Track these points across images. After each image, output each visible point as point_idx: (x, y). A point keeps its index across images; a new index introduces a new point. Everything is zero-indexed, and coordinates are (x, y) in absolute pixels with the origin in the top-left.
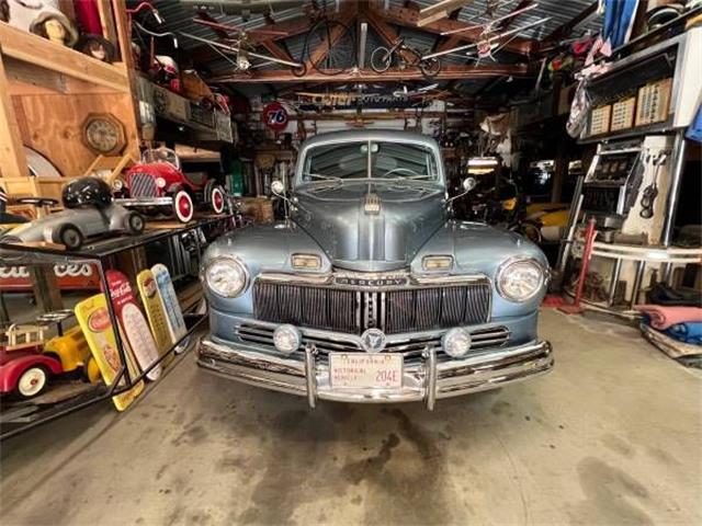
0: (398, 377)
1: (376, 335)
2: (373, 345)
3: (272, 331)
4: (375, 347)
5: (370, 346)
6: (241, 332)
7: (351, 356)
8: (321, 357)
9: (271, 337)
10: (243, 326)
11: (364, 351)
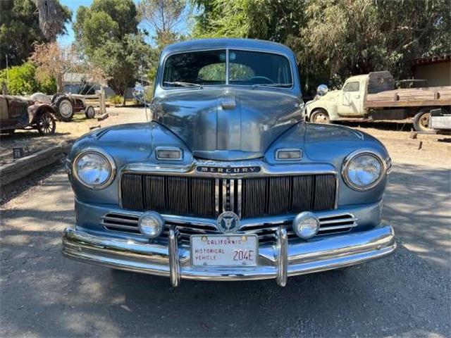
0: (254, 255)
1: (230, 218)
2: (229, 226)
3: (137, 219)
4: (231, 228)
5: (226, 228)
6: (106, 221)
7: (211, 238)
8: (184, 240)
9: (136, 225)
10: (107, 216)
11: (221, 233)
